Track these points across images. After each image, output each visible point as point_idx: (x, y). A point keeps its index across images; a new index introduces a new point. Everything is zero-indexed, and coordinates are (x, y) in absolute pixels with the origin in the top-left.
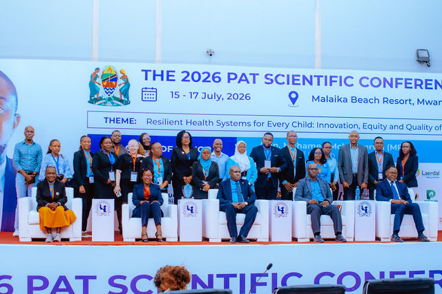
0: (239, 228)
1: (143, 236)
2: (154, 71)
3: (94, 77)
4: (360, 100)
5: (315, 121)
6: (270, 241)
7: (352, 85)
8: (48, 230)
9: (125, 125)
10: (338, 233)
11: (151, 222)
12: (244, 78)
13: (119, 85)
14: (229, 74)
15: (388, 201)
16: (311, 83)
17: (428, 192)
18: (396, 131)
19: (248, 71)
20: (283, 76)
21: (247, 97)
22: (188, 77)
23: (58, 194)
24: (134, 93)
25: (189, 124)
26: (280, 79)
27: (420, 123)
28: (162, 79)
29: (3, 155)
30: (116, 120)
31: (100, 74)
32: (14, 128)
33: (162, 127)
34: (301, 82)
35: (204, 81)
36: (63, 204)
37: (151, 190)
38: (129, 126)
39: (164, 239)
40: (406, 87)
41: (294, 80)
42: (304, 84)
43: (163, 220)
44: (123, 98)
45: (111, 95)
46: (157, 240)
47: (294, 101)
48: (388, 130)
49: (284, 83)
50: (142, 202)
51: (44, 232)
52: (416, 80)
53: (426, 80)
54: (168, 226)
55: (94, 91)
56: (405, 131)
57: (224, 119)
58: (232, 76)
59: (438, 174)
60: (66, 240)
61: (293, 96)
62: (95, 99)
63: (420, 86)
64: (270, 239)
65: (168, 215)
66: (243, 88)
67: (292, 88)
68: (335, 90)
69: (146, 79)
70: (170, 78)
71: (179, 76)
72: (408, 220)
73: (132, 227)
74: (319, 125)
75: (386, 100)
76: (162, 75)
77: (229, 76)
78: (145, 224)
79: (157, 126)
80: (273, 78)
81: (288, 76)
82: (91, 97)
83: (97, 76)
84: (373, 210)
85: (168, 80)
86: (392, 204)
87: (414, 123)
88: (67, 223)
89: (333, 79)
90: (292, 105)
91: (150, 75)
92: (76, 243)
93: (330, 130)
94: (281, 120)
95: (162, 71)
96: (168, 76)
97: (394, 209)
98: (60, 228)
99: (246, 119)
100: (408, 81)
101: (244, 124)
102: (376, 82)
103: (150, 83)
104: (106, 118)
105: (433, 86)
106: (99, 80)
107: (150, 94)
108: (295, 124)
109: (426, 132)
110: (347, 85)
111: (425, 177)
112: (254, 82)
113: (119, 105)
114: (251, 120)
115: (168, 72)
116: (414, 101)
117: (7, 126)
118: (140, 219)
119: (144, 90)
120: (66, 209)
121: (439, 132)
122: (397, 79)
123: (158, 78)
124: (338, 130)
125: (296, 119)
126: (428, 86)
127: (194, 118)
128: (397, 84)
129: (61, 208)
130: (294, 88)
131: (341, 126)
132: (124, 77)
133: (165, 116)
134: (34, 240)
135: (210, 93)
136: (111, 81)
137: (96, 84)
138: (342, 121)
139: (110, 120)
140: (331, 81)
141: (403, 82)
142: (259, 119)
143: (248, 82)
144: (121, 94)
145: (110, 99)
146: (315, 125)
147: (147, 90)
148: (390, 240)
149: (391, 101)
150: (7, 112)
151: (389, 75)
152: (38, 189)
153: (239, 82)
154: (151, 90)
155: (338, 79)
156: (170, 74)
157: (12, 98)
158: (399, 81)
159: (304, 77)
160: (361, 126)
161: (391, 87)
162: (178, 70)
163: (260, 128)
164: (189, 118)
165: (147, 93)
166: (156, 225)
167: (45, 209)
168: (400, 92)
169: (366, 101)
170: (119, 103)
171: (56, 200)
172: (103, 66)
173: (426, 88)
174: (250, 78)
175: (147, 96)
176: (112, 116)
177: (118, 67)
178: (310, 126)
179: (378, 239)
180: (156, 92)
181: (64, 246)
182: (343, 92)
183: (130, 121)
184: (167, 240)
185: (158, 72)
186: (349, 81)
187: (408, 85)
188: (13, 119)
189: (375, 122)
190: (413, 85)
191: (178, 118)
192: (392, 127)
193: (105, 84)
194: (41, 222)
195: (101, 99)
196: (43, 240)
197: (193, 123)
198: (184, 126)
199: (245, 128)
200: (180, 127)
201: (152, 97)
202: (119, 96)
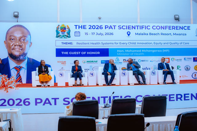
0: (109, 80)
1: (75, 84)
2: (79, 26)
3: (58, 28)
4: (152, 34)
5: (136, 42)
6: (120, 85)
7: (150, 29)
8: (42, 82)
9: (69, 45)
10: (144, 82)
11: (78, 79)
12: (111, 27)
13: (67, 31)
14: (106, 26)
15: (162, 70)
16: (135, 28)
17: (178, 66)
18: (166, 45)
19: (112, 25)
20: (125, 26)
21: (112, 34)
22: (91, 27)
23: (45, 70)
24: (72, 34)
26: (124, 27)
27: (174, 42)
28: (82, 28)
29: (26, 56)
30: (66, 43)
31: (60, 27)
32: (30, 47)
33: (82, 45)
34: (131, 28)
35: (97, 29)
36: (47, 73)
37: (78, 68)
38: (70, 45)
39: (83, 85)
40: (169, 29)
41: (129, 27)
42: (132, 29)
43: (82, 78)
44: (68, 35)
45: (64, 34)
46: (80, 85)
47: (129, 35)
48: (163, 45)
49: (125, 29)
50: (75, 72)
51: (41, 83)
52: (173, 26)
53: (176, 26)
54: (84, 80)
55: (58, 33)
56: (169, 45)
57: (104, 42)
58: (107, 27)
59: (181, 60)
60: (49, 86)
61: (129, 33)
63: (174, 28)
64: (120, 84)
65: (84, 77)
66: (110, 31)
67: (128, 30)
68: (144, 31)
69: (76, 28)
70: (85, 28)
71: (88, 27)
72: (169, 76)
73: (72, 81)
74: (138, 43)
75: (162, 34)
76: (82, 27)
77: (105, 27)
78: (76, 80)
79: (80, 45)
80: (121, 27)
81: (127, 26)
82: (57, 35)
83: (59, 28)
84: (157, 73)
85: (84, 28)
86: (163, 71)
87: (172, 42)
88: (49, 80)
89: (143, 27)
90: (128, 37)
91: (78, 27)
92: (52, 87)
93: (142, 45)
94: (124, 42)
95: (82, 26)
96: (84, 27)
97: (164, 73)
98: (47, 82)
99: (112, 42)
100: (170, 27)
102: (158, 28)
103: (78, 30)
104: (62, 43)
105: (179, 28)
106: (59, 29)
107: (77, 34)
109: (177, 45)
110: (148, 29)
111: (176, 61)
112: (115, 29)
113: (67, 38)
114: (114, 42)
115: (84, 26)
116: (172, 34)
117: (27, 46)
118: (74, 78)
119: (75, 32)
120: (48, 75)
121: (181, 45)
122: (166, 26)
123: (80, 28)
124: (145, 45)
125: (130, 41)
126: (177, 29)
127: (93, 42)
128: (166, 28)
129: (47, 75)
130: (129, 30)
131: (146, 44)
132: (68, 28)
133: (83, 42)
134: (38, 86)
135: (99, 33)
136: (64, 29)
137: (58, 31)
138: (146, 42)
140: (142, 28)
141: (168, 27)
142: (117, 42)
143: (112, 29)
144: (67, 34)
145: (63, 36)
146: (137, 43)
148: (162, 84)
149: (164, 34)
150: (27, 41)
151: (163, 25)
152: (39, 68)
153: (109, 29)
154: (78, 32)
155: (144, 27)
156: (85, 26)
157: (29, 36)
158: (166, 27)
159: (132, 27)
160: (153, 43)
161: (164, 29)
162: (87, 25)
163: (117, 45)
164: (92, 42)
166: (80, 80)
167: (41, 75)
168: (167, 31)
169: (155, 34)
171: (45, 72)
172: (61, 24)
173: (176, 29)
174: (113, 27)
175: (76, 35)
176: (65, 42)
177: (66, 24)
179: (158, 83)
180: (80, 33)
181: (48, 88)
182: (147, 31)
183: (71, 43)
184: (84, 85)
185: (80, 26)
186: (148, 27)
187: (170, 28)
188: (29, 44)
189: (158, 42)
190: (172, 28)
191: (88, 42)
192: (164, 44)
193: (61, 30)
194: (40, 80)
195: (60, 36)
196: (40, 86)
197: (93, 44)
198: (90, 45)
199: (112, 45)
200: (88, 45)
201: (78, 35)
202: (66, 35)
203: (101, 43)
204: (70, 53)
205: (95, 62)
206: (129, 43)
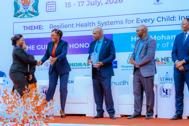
9: (36, 31)
13: (32, 2)
25: (78, 26)
30: (30, 28)
38: (39, 31)
44: (34, 11)
45: (28, 10)
57: (103, 20)
62: (18, 14)
74: (181, 18)
82: (15, 12)
90: (157, 3)
94: (147, 17)
99: (119, 19)
101: (118, 22)
104: (24, 27)
106: (19, 0)
108: (159, 19)
113: (32, 17)
119: (48, 4)
125: (161, 15)
133: (62, 22)
137: (18, 3)
139: (27, 28)
142: (130, 18)
145: (26, 13)
146: (177, 18)
147: (50, 3)
154: (52, 3)
163: (131, 25)
164: (78, 21)
165: (49, 6)
170: (32, 15)
175: (49, 8)
176: (28, 25)
178: (172, 19)
180: (55, 4)
183: (39, 27)
191: (70, 22)
193: (23, 2)
195: (21, 13)
197: (81, 25)
198: (75, 29)
199: (119, 26)
200: (72, 29)
201: (53, 8)
202: (31, 10)
203: (96, 24)
204: (39, 47)
205: (84, 66)
206: (160, 19)
